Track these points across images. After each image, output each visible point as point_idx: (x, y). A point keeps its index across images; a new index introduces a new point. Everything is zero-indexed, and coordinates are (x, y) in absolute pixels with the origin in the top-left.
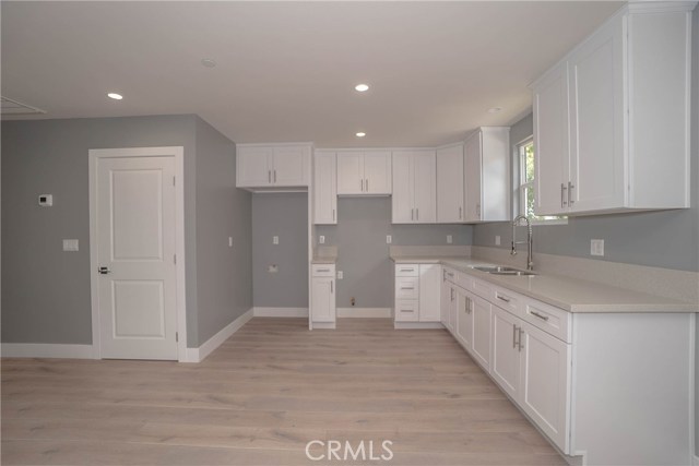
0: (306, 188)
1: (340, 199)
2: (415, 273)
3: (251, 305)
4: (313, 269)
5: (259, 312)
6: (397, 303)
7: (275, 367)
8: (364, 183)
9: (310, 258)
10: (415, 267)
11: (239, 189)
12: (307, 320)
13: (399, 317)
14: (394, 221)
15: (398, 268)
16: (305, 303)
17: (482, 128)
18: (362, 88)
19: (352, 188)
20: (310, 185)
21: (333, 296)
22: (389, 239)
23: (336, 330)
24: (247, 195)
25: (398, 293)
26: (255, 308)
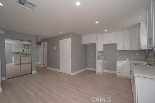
0: (95, 43)
1: (104, 45)
2: (122, 63)
3: (87, 67)
4: (97, 60)
5: (88, 68)
6: (117, 70)
7: (84, 79)
8: (110, 41)
9: (96, 58)
10: (122, 62)
11: (83, 44)
12: (96, 71)
13: (118, 74)
14: (118, 50)
15: (117, 61)
16: (95, 68)
17: (140, 23)
18: (97, 22)
19: (107, 42)
20: (96, 42)
21: (101, 67)
22: (118, 54)
23: (102, 74)
24: (86, 46)
25: (117, 68)
26: (87, 68)
